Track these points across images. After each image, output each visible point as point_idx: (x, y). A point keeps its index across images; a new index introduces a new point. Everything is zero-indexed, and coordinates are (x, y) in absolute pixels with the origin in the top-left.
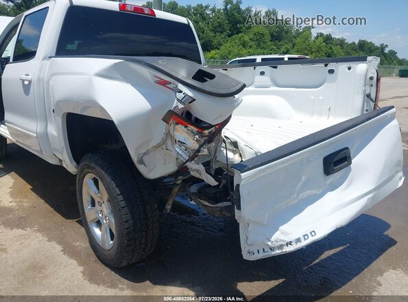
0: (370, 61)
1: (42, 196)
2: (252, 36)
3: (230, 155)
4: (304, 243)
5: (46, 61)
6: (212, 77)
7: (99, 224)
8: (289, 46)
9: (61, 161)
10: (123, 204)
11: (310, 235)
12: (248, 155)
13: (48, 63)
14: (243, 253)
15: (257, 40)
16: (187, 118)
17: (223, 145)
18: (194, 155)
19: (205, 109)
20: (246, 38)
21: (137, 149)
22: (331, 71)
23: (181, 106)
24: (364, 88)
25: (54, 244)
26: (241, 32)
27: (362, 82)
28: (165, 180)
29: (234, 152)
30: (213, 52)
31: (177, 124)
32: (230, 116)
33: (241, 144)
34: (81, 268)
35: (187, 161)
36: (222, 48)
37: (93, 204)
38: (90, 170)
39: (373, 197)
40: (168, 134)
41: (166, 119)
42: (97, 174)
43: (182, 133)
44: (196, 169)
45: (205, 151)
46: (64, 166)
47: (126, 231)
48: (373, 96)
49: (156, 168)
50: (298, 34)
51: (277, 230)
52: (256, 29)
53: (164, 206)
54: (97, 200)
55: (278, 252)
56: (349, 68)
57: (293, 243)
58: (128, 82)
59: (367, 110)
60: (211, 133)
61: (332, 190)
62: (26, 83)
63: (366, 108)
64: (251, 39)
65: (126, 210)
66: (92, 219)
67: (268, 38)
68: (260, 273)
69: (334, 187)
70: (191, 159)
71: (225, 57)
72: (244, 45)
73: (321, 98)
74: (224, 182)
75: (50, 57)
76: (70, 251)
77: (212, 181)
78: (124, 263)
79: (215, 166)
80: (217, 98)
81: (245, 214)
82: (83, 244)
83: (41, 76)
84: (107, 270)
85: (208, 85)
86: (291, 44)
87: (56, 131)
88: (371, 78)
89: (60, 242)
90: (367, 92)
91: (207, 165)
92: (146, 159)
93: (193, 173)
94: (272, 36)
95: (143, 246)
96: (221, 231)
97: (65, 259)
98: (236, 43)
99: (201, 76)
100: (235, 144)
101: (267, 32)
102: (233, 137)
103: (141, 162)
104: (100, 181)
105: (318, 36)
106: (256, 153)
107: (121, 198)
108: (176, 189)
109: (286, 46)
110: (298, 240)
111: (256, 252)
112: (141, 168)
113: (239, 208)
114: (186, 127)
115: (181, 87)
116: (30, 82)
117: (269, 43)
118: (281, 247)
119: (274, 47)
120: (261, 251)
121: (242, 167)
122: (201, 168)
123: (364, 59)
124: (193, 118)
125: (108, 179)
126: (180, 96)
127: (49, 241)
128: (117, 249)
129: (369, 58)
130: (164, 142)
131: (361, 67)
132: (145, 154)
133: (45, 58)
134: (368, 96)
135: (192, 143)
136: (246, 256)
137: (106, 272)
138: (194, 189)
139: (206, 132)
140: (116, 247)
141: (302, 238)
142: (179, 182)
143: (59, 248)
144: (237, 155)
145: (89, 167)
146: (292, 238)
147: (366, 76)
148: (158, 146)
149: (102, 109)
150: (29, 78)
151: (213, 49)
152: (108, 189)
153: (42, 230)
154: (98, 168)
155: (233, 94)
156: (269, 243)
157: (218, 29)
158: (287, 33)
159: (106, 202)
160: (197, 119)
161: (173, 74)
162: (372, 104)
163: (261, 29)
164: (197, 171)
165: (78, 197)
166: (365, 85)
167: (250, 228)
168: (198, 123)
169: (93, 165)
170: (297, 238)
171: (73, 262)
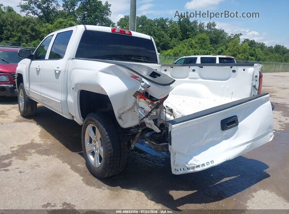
0: (256, 67)
1: (58, 139)
2: (197, 41)
3: (168, 116)
4: (206, 167)
5: (70, 61)
6: (159, 75)
7: (93, 153)
8: (223, 48)
9: (73, 117)
10: (109, 140)
11: (210, 163)
12: (178, 116)
13: (71, 61)
14: (172, 170)
15: (201, 43)
16: (146, 95)
17: (164, 110)
18: (148, 115)
19: (156, 91)
20: (193, 42)
21: (119, 111)
22: (234, 71)
23: (143, 89)
24: (252, 82)
25: (66, 164)
26: (190, 37)
27: (251, 78)
28: (132, 130)
29: (171, 115)
30: (169, 51)
31: (141, 98)
32: (168, 95)
33: (175, 111)
34: (82, 178)
35: (144, 118)
36: (175, 48)
37: (91, 142)
38: (91, 122)
39: (251, 145)
40: (136, 103)
41: (135, 96)
42: (95, 124)
43: (143, 103)
44: (149, 123)
45: (154, 113)
46: (75, 120)
47: (109, 156)
48: (257, 87)
49: (127, 122)
50: (230, 39)
51: (192, 158)
52: (200, 36)
53: (130, 145)
54: (93, 139)
55: (191, 171)
56: (244, 70)
57: (201, 166)
58: (117, 76)
59: (254, 95)
60: (158, 104)
61: (226, 139)
62: (57, 72)
63: (253, 94)
64: (196, 42)
65: (110, 144)
66: (89, 150)
67: (208, 42)
68: (183, 187)
69: (227, 138)
70: (147, 116)
71: (176, 55)
72: (191, 46)
73: (228, 87)
74: (164, 131)
75: (73, 59)
76: (75, 169)
77: (157, 130)
78: (106, 176)
79: (160, 122)
80: (162, 86)
81: (174, 147)
82: (82, 165)
83: (67, 69)
84: (96, 180)
85: (157, 79)
86: (225, 47)
87: (73, 100)
88: (256, 76)
89: (69, 164)
90: (254, 84)
91: (155, 121)
92: (122, 116)
93: (147, 126)
94: (211, 40)
95: (118, 165)
96: (163, 163)
97: (73, 172)
98: (185, 45)
99: (154, 74)
100: (171, 110)
101: (208, 37)
102: (171, 107)
103: (120, 118)
104: (96, 128)
105: (245, 41)
106: (182, 116)
107: (108, 137)
108: (138, 136)
109: (221, 48)
110: (203, 165)
111: (179, 170)
112: (119, 121)
113: (171, 145)
114: (145, 100)
115: (143, 80)
116: (60, 72)
117: (209, 45)
118: (193, 168)
119: (212, 48)
120: (182, 169)
121: (173, 122)
122: (152, 122)
123: (252, 65)
124: (149, 96)
125: (101, 127)
126: (143, 84)
127: (63, 163)
128: (103, 167)
129: (255, 65)
130: (133, 107)
131: (250, 70)
132: (122, 114)
133: (69, 59)
134: (255, 87)
135: (148, 108)
136: (174, 172)
137: (95, 180)
138: (148, 135)
139: (155, 103)
140: (102, 166)
141: (206, 164)
142: (140, 131)
143: (69, 167)
144: (172, 116)
145: (91, 120)
146: (200, 163)
147: (253, 75)
148: (130, 109)
149: (102, 89)
150: (59, 69)
151: (170, 48)
152: (101, 133)
153: (58, 157)
154: (96, 121)
155: (169, 84)
156: (187, 165)
157: (173, 35)
158: (222, 38)
159: (99, 140)
160: (151, 96)
161: (140, 73)
162: (257, 92)
163: (204, 35)
164: (150, 124)
165: (82, 138)
166: (253, 80)
167: (176, 156)
168: (152, 98)
169: (93, 119)
170: (203, 163)
171: (77, 174)
